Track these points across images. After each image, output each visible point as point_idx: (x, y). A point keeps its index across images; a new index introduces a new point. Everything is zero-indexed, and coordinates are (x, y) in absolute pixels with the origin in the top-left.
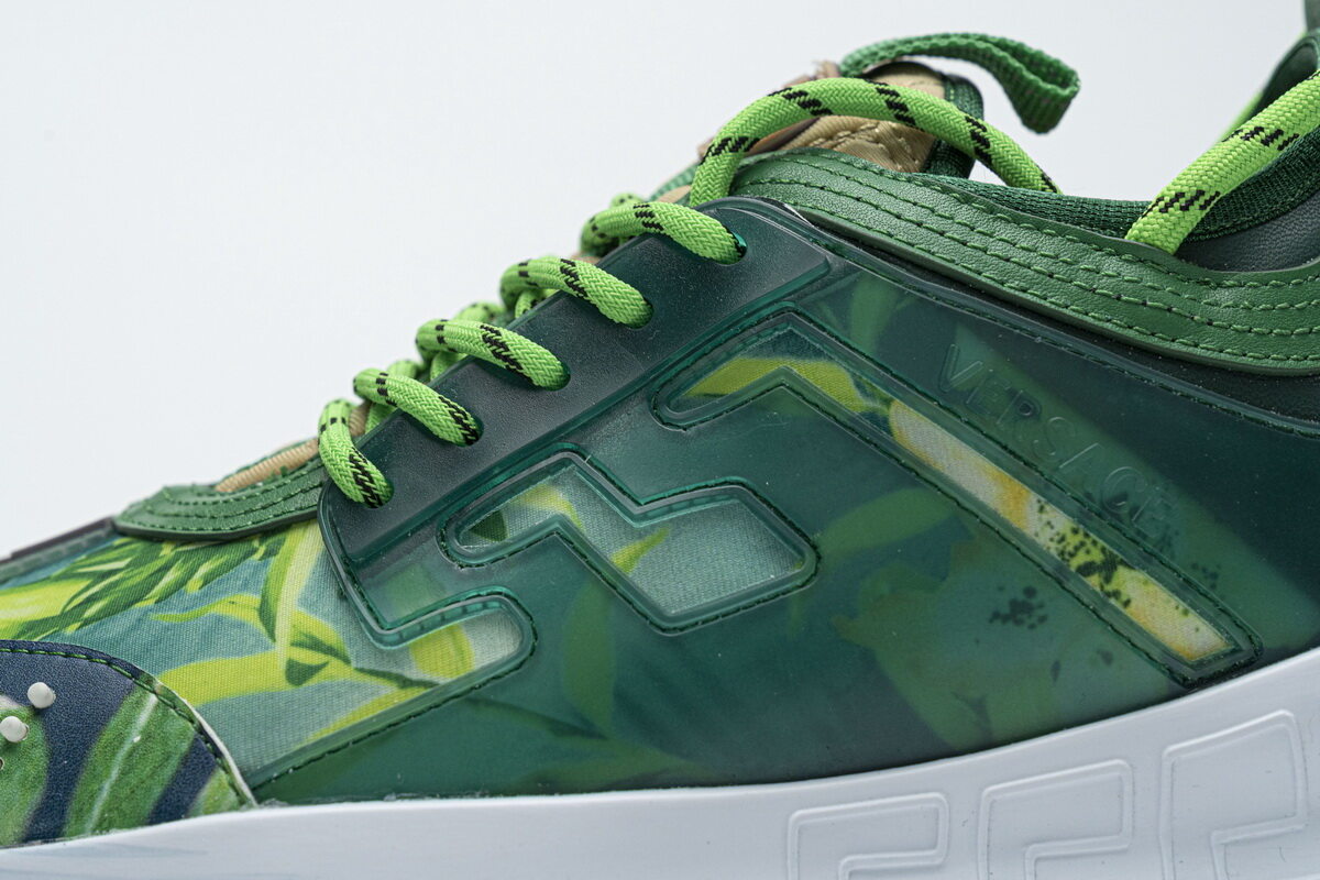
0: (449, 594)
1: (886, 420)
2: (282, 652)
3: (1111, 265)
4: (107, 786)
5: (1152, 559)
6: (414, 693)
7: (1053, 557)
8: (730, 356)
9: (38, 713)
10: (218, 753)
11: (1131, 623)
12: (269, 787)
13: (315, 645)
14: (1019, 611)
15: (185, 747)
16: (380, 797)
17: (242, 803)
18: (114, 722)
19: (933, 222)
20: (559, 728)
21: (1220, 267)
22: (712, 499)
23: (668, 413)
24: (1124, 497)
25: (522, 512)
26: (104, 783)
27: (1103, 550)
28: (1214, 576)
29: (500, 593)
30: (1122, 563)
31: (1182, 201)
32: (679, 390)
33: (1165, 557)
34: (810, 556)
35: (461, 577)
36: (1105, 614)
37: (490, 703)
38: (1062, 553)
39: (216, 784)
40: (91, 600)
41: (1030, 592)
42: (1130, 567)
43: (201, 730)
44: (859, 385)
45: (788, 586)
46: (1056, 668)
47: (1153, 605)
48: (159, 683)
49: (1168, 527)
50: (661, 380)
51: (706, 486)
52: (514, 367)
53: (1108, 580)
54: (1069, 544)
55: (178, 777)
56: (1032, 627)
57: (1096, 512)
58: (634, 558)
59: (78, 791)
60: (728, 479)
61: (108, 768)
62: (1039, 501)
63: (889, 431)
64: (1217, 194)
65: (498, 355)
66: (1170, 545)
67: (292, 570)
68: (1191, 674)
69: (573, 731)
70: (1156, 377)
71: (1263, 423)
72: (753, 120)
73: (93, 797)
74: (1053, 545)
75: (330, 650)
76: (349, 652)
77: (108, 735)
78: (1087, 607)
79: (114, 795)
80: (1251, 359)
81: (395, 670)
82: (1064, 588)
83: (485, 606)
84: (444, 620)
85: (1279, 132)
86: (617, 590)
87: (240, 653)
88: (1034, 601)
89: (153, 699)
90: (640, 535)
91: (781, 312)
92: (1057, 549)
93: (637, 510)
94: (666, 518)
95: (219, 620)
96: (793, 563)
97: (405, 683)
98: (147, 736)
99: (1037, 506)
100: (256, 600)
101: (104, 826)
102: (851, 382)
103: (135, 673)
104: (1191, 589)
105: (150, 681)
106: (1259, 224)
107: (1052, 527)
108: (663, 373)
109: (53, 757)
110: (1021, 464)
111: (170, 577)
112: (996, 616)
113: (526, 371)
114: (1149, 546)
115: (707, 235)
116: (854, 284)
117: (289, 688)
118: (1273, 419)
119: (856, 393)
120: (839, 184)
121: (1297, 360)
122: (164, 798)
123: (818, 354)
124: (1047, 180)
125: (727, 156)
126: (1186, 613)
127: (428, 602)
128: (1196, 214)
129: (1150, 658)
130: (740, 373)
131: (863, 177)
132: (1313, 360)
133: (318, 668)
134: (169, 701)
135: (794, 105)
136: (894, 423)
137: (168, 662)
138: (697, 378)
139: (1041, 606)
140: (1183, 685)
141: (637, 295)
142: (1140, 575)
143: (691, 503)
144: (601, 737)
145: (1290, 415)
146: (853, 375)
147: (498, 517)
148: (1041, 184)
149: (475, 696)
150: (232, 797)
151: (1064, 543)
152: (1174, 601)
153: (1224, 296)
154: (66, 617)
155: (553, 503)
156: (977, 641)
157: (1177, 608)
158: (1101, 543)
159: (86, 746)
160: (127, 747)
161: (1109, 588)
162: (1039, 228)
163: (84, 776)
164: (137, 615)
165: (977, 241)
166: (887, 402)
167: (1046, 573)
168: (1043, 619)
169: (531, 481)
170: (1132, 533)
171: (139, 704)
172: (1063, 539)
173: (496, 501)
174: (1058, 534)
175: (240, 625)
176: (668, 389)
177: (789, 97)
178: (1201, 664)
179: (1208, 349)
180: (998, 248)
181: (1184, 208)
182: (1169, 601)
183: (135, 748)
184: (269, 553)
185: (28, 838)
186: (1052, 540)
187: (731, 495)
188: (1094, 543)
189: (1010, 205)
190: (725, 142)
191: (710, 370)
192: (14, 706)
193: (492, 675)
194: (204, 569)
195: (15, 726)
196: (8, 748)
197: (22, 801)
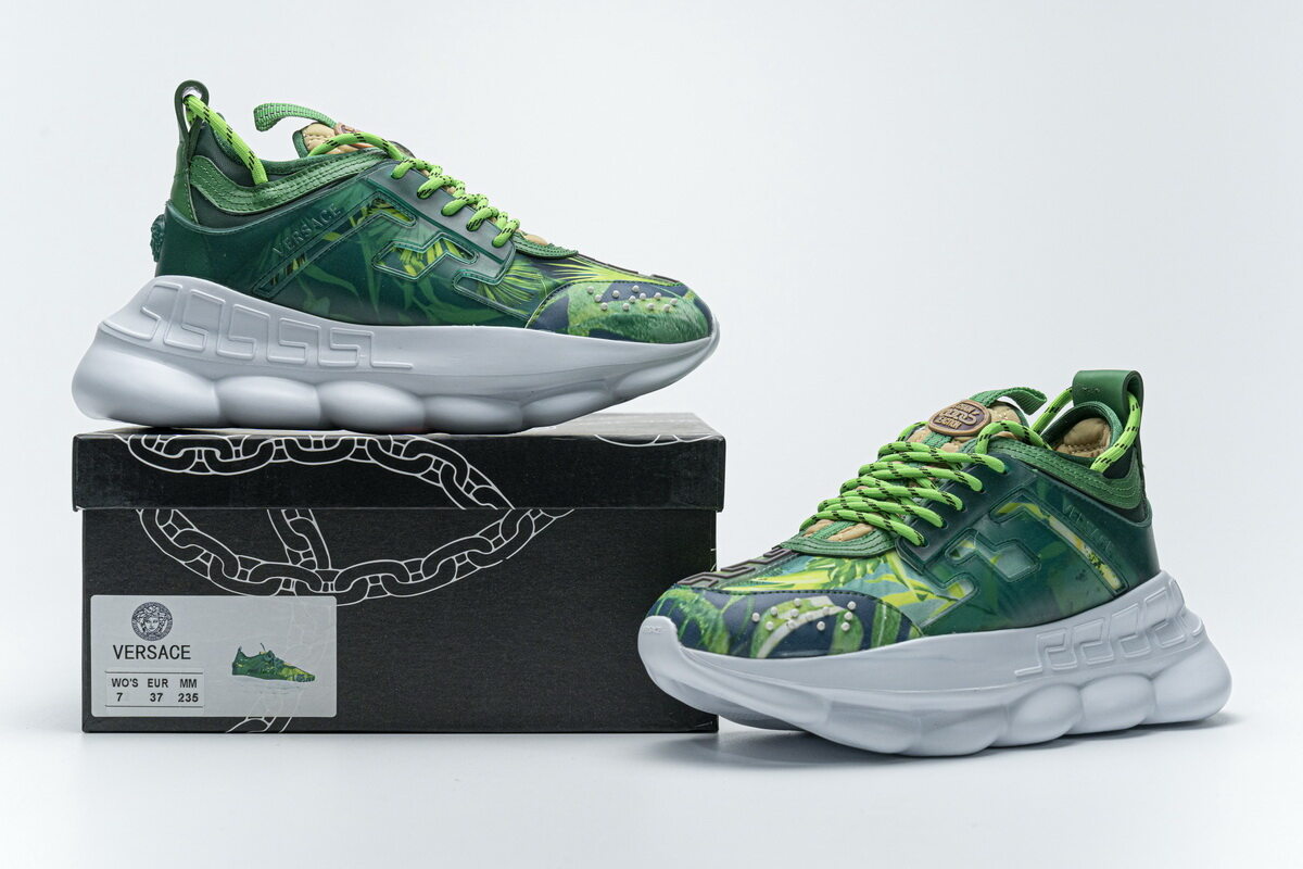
1: (1049, 522)
2: (912, 591)
3: (1090, 477)
4: (881, 633)
5: (1109, 560)
6: (953, 602)
7: (1088, 561)
8: (1007, 502)
9: (853, 612)
10: (910, 621)
11: (1104, 580)
12: (931, 631)
13: (922, 589)
14: (1081, 577)
15: (900, 620)
16: (950, 633)
17: (921, 636)
18: (877, 614)
20: (987, 612)
22: (1011, 545)
23: (994, 519)
25: (963, 549)
27: (1099, 559)
28: (1119, 566)
29: (964, 574)
30: (1102, 562)
31: (1106, 461)
32: (996, 512)
34: (1037, 562)
35: (954, 568)
36: (1100, 577)
37: (971, 606)
38: (1090, 560)
39: (912, 631)
41: (1083, 571)
42: (1104, 564)
43: (903, 615)
44: (1041, 511)
45: (1032, 571)
46: (1086, 594)
47: (1108, 574)
48: (883, 601)
50: (991, 509)
51: (1009, 541)
52: (952, 504)
53: (1099, 567)
55: (901, 629)
56: (1083, 581)
57: (1098, 548)
58: (995, 562)
59: (873, 634)
60: (1013, 538)
61: (879, 628)
62: (1085, 545)
63: (1050, 525)
66: (1110, 557)
67: (897, 568)
68: (1116, 594)
69: (990, 612)
73: (878, 636)
75: (926, 590)
76: (932, 591)
77: (876, 618)
79: (884, 635)
81: (946, 596)
82: (1090, 570)
83: (963, 577)
84: (954, 581)
86: (993, 572)
87: (901, 592)
88: (1084, 574)
89: (884, 607)
90: (995, 555)
92: (1089, 558)
93: (993, 548)
94: (1001, 551)
95: (886, 582)
96: (1033, 563)
97: (950, 600)
98: (888, 617)
100: (893, 576)
101: (882, 644)
102: (1039, 511)
103: (874, 599)
104: (1117, 570)
105: (880, 601)
107: (1088, 552)
109: (863, 624)
110: (1080, 533)
111: (859, 569)
112: (1077, 578)
114: (1107, 558)
116: (1038, 482)
117: (921, 602)
119: (1041, 514)
122: (899, 635)
123: (1030, 502)
126: (1114, 577)
128: (1109, 465)
129: (1107, 590)
130: (1009, 507)
133: (925, 596)
134: (890, 607)
136: (1051, 523)
137: (881, 595)
138: (1000, 508)
139: (1086, 575)
140: (1115, 597)
141: (981, 483)
142: (1106, 566)
143: (1006, 546)
144: (996, 614)
146: (1040, 508)
147: (957, 551)
149: (968, 604)
150: (918, 634)
152: (1112, 573)
153: (1110, 486)
155: (970, 547)
156: (1072, 585)
157: (1113, 575)
159: (871, 621)
160: (883, 621)
161: (1100, 570)
162: (1072, 465)
163: (874, 630)
164: (859, 581)
166: (1049, 517)
167: (1087, 565)
168: (1085, 579)
169: (963, 540)
170: (1103, 555)
171: (881, 608)
172: (1090, 556)
173: (956, 546)
174: (1089, 554)
175: (895, 583)
176: (993, 512)
178: (1118, 591)
183: (886, 622)
184: (886, 562)
185: (861, 649)
186: (1088, 556)
187: (1015, 544)
188: (1097, 557)
191: (1002, 506)
192: (844, 610)
193: (970, 597)
194: (869, 567)
195: (849, 615)
196: (849, 622)
197: (858, 638)
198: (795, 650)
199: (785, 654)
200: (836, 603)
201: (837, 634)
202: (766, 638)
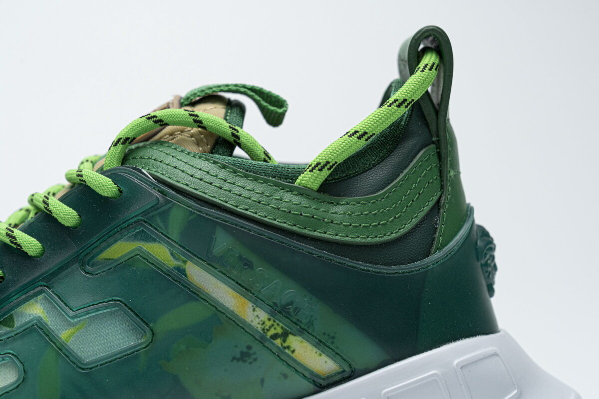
1: (184, 270)
3: (287, 197)
5: (303, 331)
7: (259, 332)
8: (116, 241)
11: (295, 360)
14: (244, 356)
19: (207, 178)
21: (339, 195)
22: (106, 308)
23: (88, 268)
24: (292, 303)
25: (22, 314)
27: (282, 328)
28: (333, 338)
29: (10, 353)
30: (291, 333)
31: (319, 166)
32: (93, 257)
33: (310, 331)
34: (149, 334)
36: (284, 357)
38: (263, 330)
41: (249, 347)
42: (295, 335)
44: (172, 254)
45: (139, 348)
46: (262, 381)
47: (305, 352)
49: (312, 316)
50: (85, 253)
51: (104, 302)
52: (19, 248)
53: (284, 341)
54: (266, 325)
56: (251, 363)
57: (278, 310)
58: (71, 336)
60: (113, 298)
62: (253, 306)
63: (186, 275)
64: (336, 162)
65: (12, 242)
66: (312, 325)
68: (323, 383)
70: (307, 247)
71: (355, 267)
72: (132, 129)
74: (259, 326)
78: (275, 354)
80: (350, 238)
82: (264, 345)
83: (3, 359)
85: (365, 133)
86: (63, 351)
88: (251, 352)
90: (74, 325)
91: (138, 221)
92: (261, 328)
93: (71, 313)
94: (85, 317)
99: (252, 309)
102: (169, 253)
104: (323, 344)
106: (357, 175)
107: (259, 318)
108: (85, 250)
110: (245, 289)
112: (234, 358)
113: (24, 249)
114: (303, 326)
115: (105, 186)
116: (170, 208)
118: (361, 265)
119: (172, 258)
120: (169, 160)
121: (372, 238)
123: (154, 240)
124: (266, 154)
125: (120, 146)
126: (320, 355)
128: (326, 173)
129: (304, 375)
130: (120, 249)
131: (180, 156)
132: (379, 237)
135: (151, 122)
136: (188, 272)
138: (102, 251)
139: (254, 353)
140: (320, 388)
141: (75, 213)
142: (299, 338)
143: (97, 310)
145: (369, 263)
146: (170, 250)
147: (11, 317)
148: (263, 156)
151: (264, 325)
152: (315, 350)
153: (339, 209)
155: (36, 310)
156: (226, 370)
157: (316, 353)
158: (281, 324)
161: (285, 345)
162: (256, 179)
165: (227, 186)
166: (185, 262)
167: (256, 339)
168: (255, 360)
169: (26, 300)
170: (294, 320)
172: (264, 323)
173: (12, 309)
174: (262, 321)
176: (89, 257)
177: (149, 118)
178: (328, 378)
179: (330, 234)
180: (236, 190)
181: (320, 170)
182: (312, 350)
186: (259, 324)
187: (115, 306)
188: (278, 324)
189: (243, 168)
190: (119, 140)
191: (107, 248)
193: (4, 392)
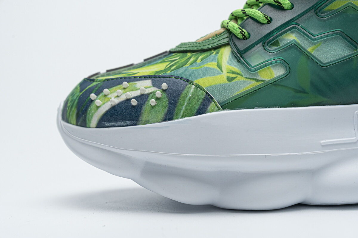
0: (267, 59)
2: (225, 75)
4: (184, 107)
6: (260, 83)
9: (164, 91)
10: (212, 98)
12: (225, 106)
13: (234, 73)
15: (203, 97)
16: (253, 108)
17: (219, 109)
18: (184, 92)
20: (297, 91)
22: (332, 35)
23: (319, 14)
25: (284, 40)
26: (183, 107)
29: (280, 59)
32: (322, 9)
35: (270, 55)
37: (279, 85)
39: (213, 104)
40: (172, 66)
43: (207, 93)
45: (353, 55)
48: (195, 82)
50: (318, 6)
51: (331, 32)
52: (280, 4)
55: (202, 104)
58: (313, 50)
59: (176, 108)
60: (336, 30)
61: (184, 103)
65: (275, 2)
67: (224, 57)
69: (300, 92)
73: (180, 110)
75: (237, 74)
76: (242, 74)
77: (183, 95)
79: (186, 109)
81: (255, 78)
83: (276, 62)
84: (266, 66)
86: (309, 57)
87: (214, 75)
89: (193, 86)
90: (315, 44)
93: (313, 38)
94: (321, 40)
95: (207, 68)
96: (354, 50)
97: (258, 81)
98: (193, 95)
100: (216, 63)
101: (184, 116)
103: (188, 81)
105: (192, 82)
108: (318, 4)
109: (169, 101)
111: (192, 60)
113: (283, 5)
117: (228, 83)
122: (199, 109)
127: (262, 61)
133: (235, 78)
134: (198, 86)
137: (196, 78)
138: (327, 5)
143: (327, 36)
144: (308, 93)
147: (277, 41)
149: (275, 83)
150: (216, 108)
154: (166, 70)
155: (291, 37)
159: (178, 98)
160: (188, 98)
163: (178, 105)
164: (185, 68)
169: (285, 32)
171: (190, 88)
173: (276, 37)
175: (213, 69)
176: (319, 9)
183: (190, 98)
184: (217, 53)
185: (164, 120)
187: (337, 34)
191: (330, 3)
192: (158, 89)
193: (279, 78)
194: (200, 57)
195: (159, 94)
196: (157, 99)
197: (162, 111)
198: (114, 121)
199: (107, 124)
200: (154, 85)
201: (146, 109)
202: (95, 112)
